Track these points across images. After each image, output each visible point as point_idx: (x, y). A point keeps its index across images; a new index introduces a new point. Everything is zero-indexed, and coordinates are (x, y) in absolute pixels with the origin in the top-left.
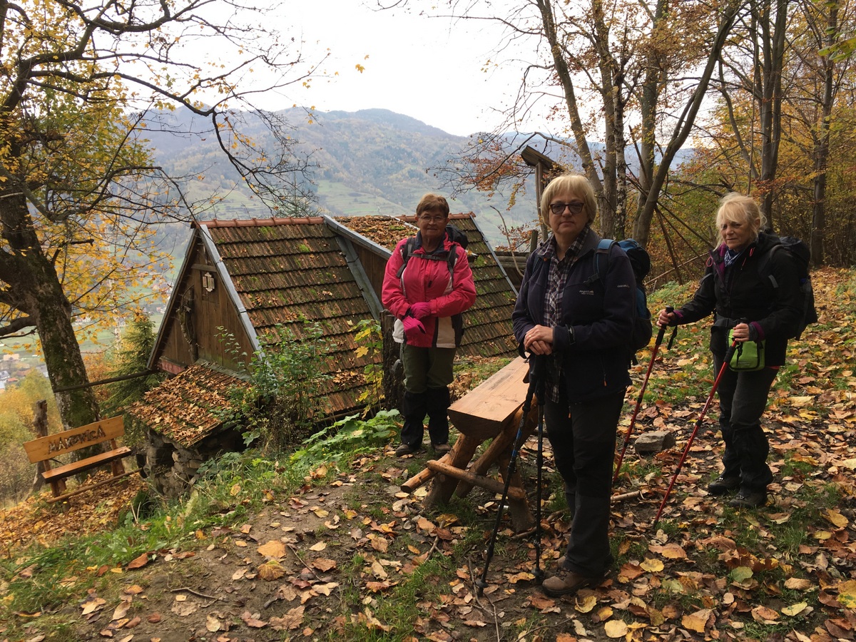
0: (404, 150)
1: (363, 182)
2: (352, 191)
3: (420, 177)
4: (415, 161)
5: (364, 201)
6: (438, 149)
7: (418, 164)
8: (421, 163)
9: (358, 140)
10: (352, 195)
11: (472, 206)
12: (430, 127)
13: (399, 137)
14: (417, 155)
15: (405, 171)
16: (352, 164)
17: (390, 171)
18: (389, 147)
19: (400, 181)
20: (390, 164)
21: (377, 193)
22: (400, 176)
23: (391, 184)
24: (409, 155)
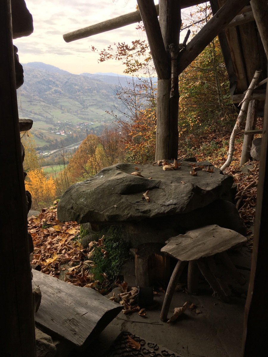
1: (34, 96)
3: (60, 93)
5: (35, 104)
6: (67, 80)
7: (58, 87)
9: (29, 76)
10: (29, 101)
12: (62, 70)
13: (48, 75)
14: (58, 83)
15: (53, 90)
17: (46, 91)
18: (44, 79)
21: (41, 101)
22: (51, 93)
23: (47, 96)
24: (54, 83)
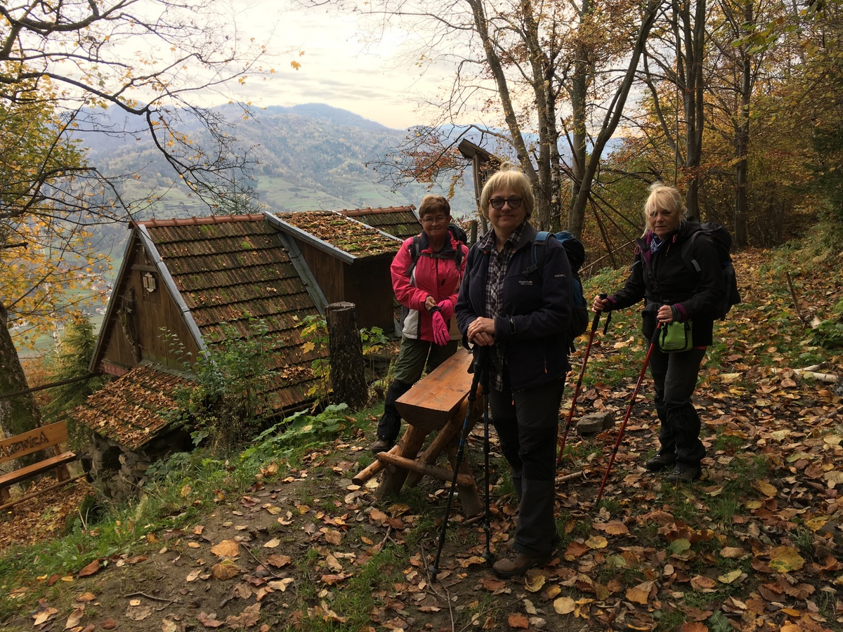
0: (343, 144)
1: (303, 177)
2: (292, 186)
3: (360, 171)
4: (354, 155)
5: (304, 195)
6: (377, 143)
7: (357, 158)
8: (360, 156)
9: (296, 135)
10: (292, 190)
11: (413, 198)
12: (368, 121)
13: (337, 131)
14: (356, 148)
15: (344, 165)
16: (291, 158)
17: (329, 165)
18: (327, 141)
19: (340, 174)
20: (329, 158)
21: (318, 188)
22: (339, 170)
23: (331, 178)
24: (348, 149)
